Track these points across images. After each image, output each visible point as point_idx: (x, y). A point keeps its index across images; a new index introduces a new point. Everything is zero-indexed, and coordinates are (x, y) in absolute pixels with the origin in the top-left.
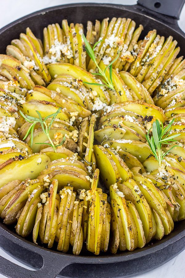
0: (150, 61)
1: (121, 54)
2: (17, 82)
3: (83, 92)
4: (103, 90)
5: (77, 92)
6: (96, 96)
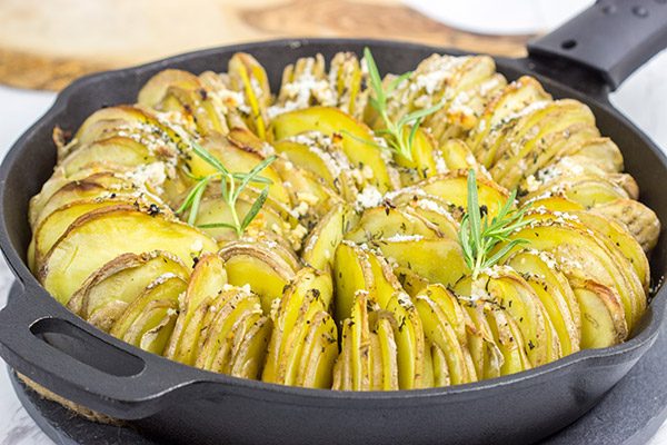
0: (510, 120)
1: (446, 106)
2: (191, 117)
3: (339, 161)
4: (386, 162)
6: (369, 181)
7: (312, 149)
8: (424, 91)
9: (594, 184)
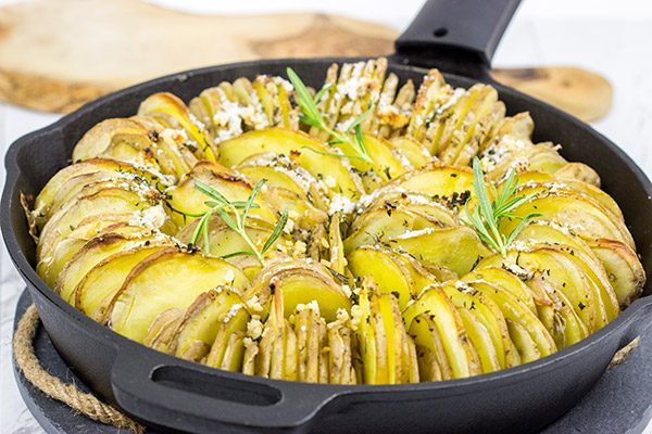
0: (444, 111)
1: (376, 109)
2: (154, 160)
3: (304, 176)
4: (349, 169)
5: (291, 173)
6: (333, 189)
7: (276, 168)
8: (347, 98)
9: (543, 154)
